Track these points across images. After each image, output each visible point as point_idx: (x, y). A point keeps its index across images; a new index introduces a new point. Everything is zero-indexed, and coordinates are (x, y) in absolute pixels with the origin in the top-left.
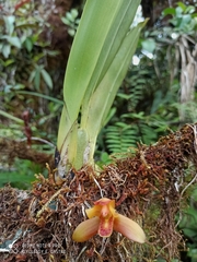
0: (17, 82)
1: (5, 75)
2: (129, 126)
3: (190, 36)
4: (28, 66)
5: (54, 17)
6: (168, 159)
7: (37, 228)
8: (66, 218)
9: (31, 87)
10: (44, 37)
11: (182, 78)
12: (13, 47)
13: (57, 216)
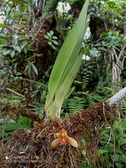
0: (18, 71)
1: (11, 67)
2: (81, 99)
3: (117, 47)
4: (24, 62)
5: (40, 35)
7: (36, 144)
8: (48, 139)
9: (25, 74)
10: (34, 46)
12: (16, 51)
13: (44, 139)
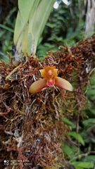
6: (84, 53)
8: (23, 83)
11: (87, 18)
